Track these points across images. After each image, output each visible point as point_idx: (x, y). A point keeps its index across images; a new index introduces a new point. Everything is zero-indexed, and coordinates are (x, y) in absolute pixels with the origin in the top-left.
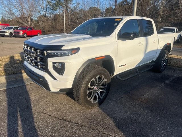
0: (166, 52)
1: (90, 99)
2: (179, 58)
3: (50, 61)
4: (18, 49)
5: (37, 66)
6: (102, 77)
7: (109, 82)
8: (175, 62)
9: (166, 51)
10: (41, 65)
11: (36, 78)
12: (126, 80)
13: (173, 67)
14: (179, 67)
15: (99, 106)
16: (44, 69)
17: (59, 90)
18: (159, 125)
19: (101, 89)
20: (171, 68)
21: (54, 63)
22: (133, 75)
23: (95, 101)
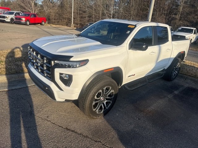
0: (178, 60)
1: (96, 110)
2: (192, 65)
3: (57, 72)
6: (109, 88)
7: (116, 93)
8: (188, 70)
9: (179, 59)
10: (47, 73)
11: (42, 86)
13: (185, 76)
14: (191, 76)
15: (103, 117)
16: (50, 78)
17: (64, 100)
18: (161, 141)
20: (182, 77)
21: (61, 74)
22: (142, 85)
23: (100, 111)
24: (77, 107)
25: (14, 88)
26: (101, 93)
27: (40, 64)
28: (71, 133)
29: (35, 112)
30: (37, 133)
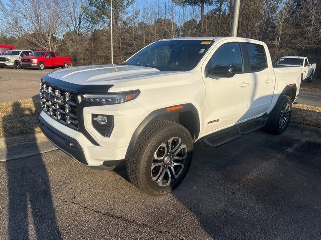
0: (287, 99)
1: (157, 180)
2: (310, 109)
3: (88, 113)
4: (29, 90)
5: (65, 120)
6: (177, 141)
7: (190, 150)
8: (304, 116)
9: (288, 97)
11: (63, 142)
12: (219, 146)
13: (301, 125)
14: (310, 126)
15: (171, 192)
16: (76, 126)
17: (102, 163)
19: (175, 161)
20: (295, 128)
21: (94, 116)
22: (232, 139)
23: (165, 183)
24: (124, 180)
25: (16, 157)
26: (163, 148)
27: (59, 106)
28: (115, 221)
29: (53, 192)
30: (56, 223)
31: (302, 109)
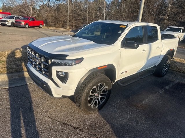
0: (168, 58)
1: (91, 105)
2: (181, 62)
3: (54, 70)
5: (41, 71)
6: (103, 84)
7: (110, 89)
8: (177, 66)
9: (169, 56)
10: (45, 71)
12: (127, 85)
13: (175, 72)
14: (180, 72)
15: (98, 112)
16: (48, 75)
17: (61, 96)
18: (154, 134)
19: (101, 95)
20: (172, 73)
21: (57, 72)
22: (134, 81)
23: (95, 106)
24: (73, 103)
25: (14, 86)
26: (95, 89)
27: (38, 63)
28: (67, 127)
29: (34, 108)
30: (36, 127)
31: (177, 61)
